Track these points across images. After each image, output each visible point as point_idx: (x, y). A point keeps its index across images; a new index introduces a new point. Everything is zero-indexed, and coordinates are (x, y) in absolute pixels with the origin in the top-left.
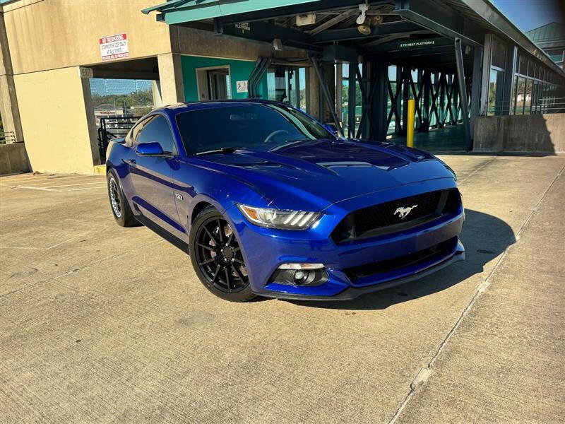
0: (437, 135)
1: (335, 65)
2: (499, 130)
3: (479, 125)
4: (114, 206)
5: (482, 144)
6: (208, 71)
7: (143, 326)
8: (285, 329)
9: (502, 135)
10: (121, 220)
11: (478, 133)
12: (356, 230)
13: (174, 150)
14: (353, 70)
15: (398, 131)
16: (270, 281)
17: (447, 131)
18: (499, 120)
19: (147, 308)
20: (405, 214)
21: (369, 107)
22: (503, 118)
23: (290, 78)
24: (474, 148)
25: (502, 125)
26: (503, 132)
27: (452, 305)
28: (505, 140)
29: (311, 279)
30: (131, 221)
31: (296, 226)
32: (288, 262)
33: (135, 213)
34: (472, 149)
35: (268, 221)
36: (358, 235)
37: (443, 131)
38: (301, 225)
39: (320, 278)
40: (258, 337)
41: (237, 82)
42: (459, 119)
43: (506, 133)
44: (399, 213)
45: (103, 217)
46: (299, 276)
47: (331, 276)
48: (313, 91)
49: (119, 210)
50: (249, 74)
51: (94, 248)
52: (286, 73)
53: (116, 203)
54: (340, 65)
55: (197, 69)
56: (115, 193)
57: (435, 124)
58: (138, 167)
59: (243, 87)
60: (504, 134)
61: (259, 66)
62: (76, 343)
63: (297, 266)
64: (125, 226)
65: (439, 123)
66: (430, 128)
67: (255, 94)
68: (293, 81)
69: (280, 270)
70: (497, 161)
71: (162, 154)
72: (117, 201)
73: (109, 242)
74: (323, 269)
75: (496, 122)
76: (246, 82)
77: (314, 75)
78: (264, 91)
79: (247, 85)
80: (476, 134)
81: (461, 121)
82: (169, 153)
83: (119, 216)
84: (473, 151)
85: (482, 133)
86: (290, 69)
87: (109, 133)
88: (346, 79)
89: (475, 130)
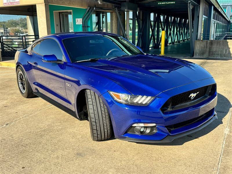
0: (171, 48)
1: (126, 12)
2: (207, 47)
3: (197, 44)
4: (20, 87)
5: (199, 54)
6: (60, 13)
7: (58, 157)
8: (136, 158)
9: (208, 50)
10: (25, 95)
11: (197, 48)
12: (172, 106)
13: (64, 59)
14: (134, 14)
15: (154, 46)
16: (126, 133)
17: (176, 46)
18: (207, 42)
19: (56, 146)
20: (194, 96)
21: (141, 33)
22: (209, 41)
23: (103, 18)
24: (194, 56)
25: (208, 45)
26: (208, 48)
27: (216, 142)
28: (210, 52)
29: (148, 131)
30: (31, 95)
31: (141, 103)
32: (137, 123)
33: (34, 91)
34: (193, 56)
35: (127, 101)
36: (172, 108)
37: (174, 46)
38: (144, 103)
39: (153, 131)
40: (123, 162)
41: (76, 19)
42: (181, 40)
43: (210, 49)
44: (191, 96)
45: (12, 92)
46: (142, 130)
47: (158, 129)
48: (114, 25)
49: (24, 89)
50: (82, 15)
51: (13, 111)
52: (101, 15)
53: (21, 85)
54: (128, 12)
55: (54, 11)
56: (21, 79)
57: (170, 42)
58: (39, 66)
59: (79, 21)
60: (209, 49)
61: (89, 11)
62: (22, 169)
63: (142, 125)
64: (28, 97)
65: (172, 42)
66: (168, 44)
67: (86, 26)
68: (104, 19)
69: (133, 126)
70: (208, 62)
71: (57, 61)
72: (22, 84)
73: (21, 107)
74: (155, 126)
75: (205, 43)
76: (81, 19)
77: (115, 17)
78: (91, 24)
79: (81, 21)
80: (195, 49)
81: (182, 41)
82: (61, 61)
83: (24, 92)
84: (194, 57)
85: (198, 48)
86: (103, 13)
87: (5, 44)
88: (131, 19)
89: (195, 47)
